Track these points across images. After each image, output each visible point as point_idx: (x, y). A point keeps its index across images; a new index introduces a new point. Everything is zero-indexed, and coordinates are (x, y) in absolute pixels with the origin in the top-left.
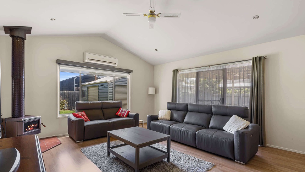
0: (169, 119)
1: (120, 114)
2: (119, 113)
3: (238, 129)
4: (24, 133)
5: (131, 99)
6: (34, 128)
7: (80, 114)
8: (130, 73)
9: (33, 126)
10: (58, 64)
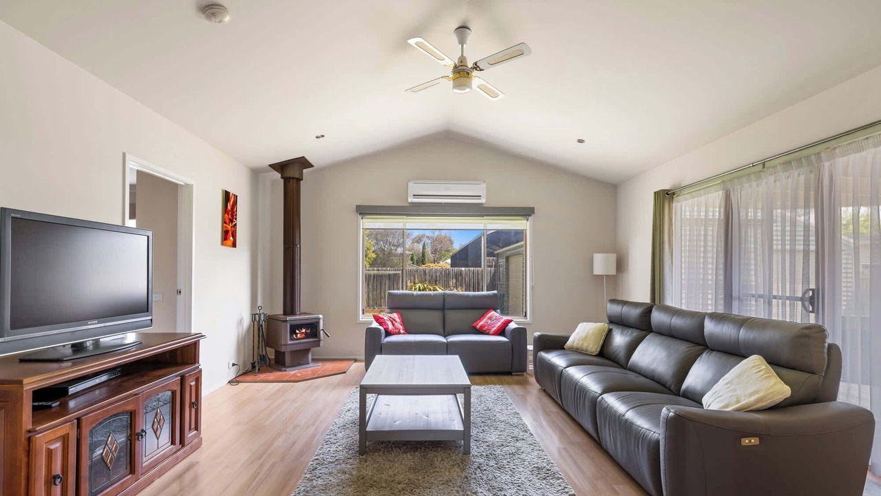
0: (592, 352)
1: (482, 326)
2: (481, 323)
3: (727, 406)
4: (289, 342)
5: (532, 287)
6: (307, 336)
7: (385, 318)
8: (530, 215)
9: (304, 331)
10: (360, 214)
